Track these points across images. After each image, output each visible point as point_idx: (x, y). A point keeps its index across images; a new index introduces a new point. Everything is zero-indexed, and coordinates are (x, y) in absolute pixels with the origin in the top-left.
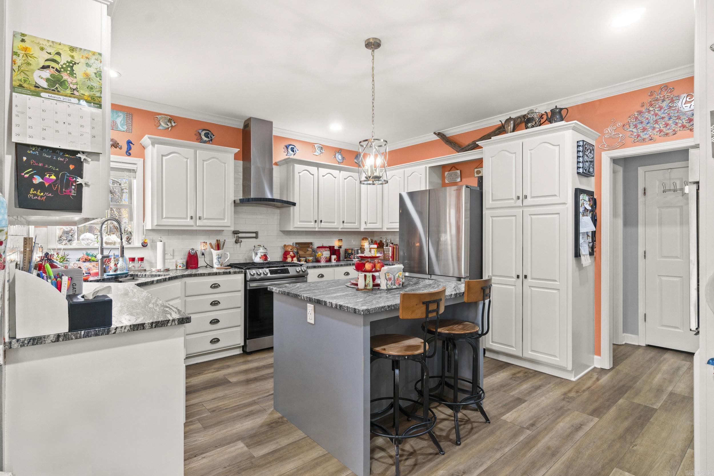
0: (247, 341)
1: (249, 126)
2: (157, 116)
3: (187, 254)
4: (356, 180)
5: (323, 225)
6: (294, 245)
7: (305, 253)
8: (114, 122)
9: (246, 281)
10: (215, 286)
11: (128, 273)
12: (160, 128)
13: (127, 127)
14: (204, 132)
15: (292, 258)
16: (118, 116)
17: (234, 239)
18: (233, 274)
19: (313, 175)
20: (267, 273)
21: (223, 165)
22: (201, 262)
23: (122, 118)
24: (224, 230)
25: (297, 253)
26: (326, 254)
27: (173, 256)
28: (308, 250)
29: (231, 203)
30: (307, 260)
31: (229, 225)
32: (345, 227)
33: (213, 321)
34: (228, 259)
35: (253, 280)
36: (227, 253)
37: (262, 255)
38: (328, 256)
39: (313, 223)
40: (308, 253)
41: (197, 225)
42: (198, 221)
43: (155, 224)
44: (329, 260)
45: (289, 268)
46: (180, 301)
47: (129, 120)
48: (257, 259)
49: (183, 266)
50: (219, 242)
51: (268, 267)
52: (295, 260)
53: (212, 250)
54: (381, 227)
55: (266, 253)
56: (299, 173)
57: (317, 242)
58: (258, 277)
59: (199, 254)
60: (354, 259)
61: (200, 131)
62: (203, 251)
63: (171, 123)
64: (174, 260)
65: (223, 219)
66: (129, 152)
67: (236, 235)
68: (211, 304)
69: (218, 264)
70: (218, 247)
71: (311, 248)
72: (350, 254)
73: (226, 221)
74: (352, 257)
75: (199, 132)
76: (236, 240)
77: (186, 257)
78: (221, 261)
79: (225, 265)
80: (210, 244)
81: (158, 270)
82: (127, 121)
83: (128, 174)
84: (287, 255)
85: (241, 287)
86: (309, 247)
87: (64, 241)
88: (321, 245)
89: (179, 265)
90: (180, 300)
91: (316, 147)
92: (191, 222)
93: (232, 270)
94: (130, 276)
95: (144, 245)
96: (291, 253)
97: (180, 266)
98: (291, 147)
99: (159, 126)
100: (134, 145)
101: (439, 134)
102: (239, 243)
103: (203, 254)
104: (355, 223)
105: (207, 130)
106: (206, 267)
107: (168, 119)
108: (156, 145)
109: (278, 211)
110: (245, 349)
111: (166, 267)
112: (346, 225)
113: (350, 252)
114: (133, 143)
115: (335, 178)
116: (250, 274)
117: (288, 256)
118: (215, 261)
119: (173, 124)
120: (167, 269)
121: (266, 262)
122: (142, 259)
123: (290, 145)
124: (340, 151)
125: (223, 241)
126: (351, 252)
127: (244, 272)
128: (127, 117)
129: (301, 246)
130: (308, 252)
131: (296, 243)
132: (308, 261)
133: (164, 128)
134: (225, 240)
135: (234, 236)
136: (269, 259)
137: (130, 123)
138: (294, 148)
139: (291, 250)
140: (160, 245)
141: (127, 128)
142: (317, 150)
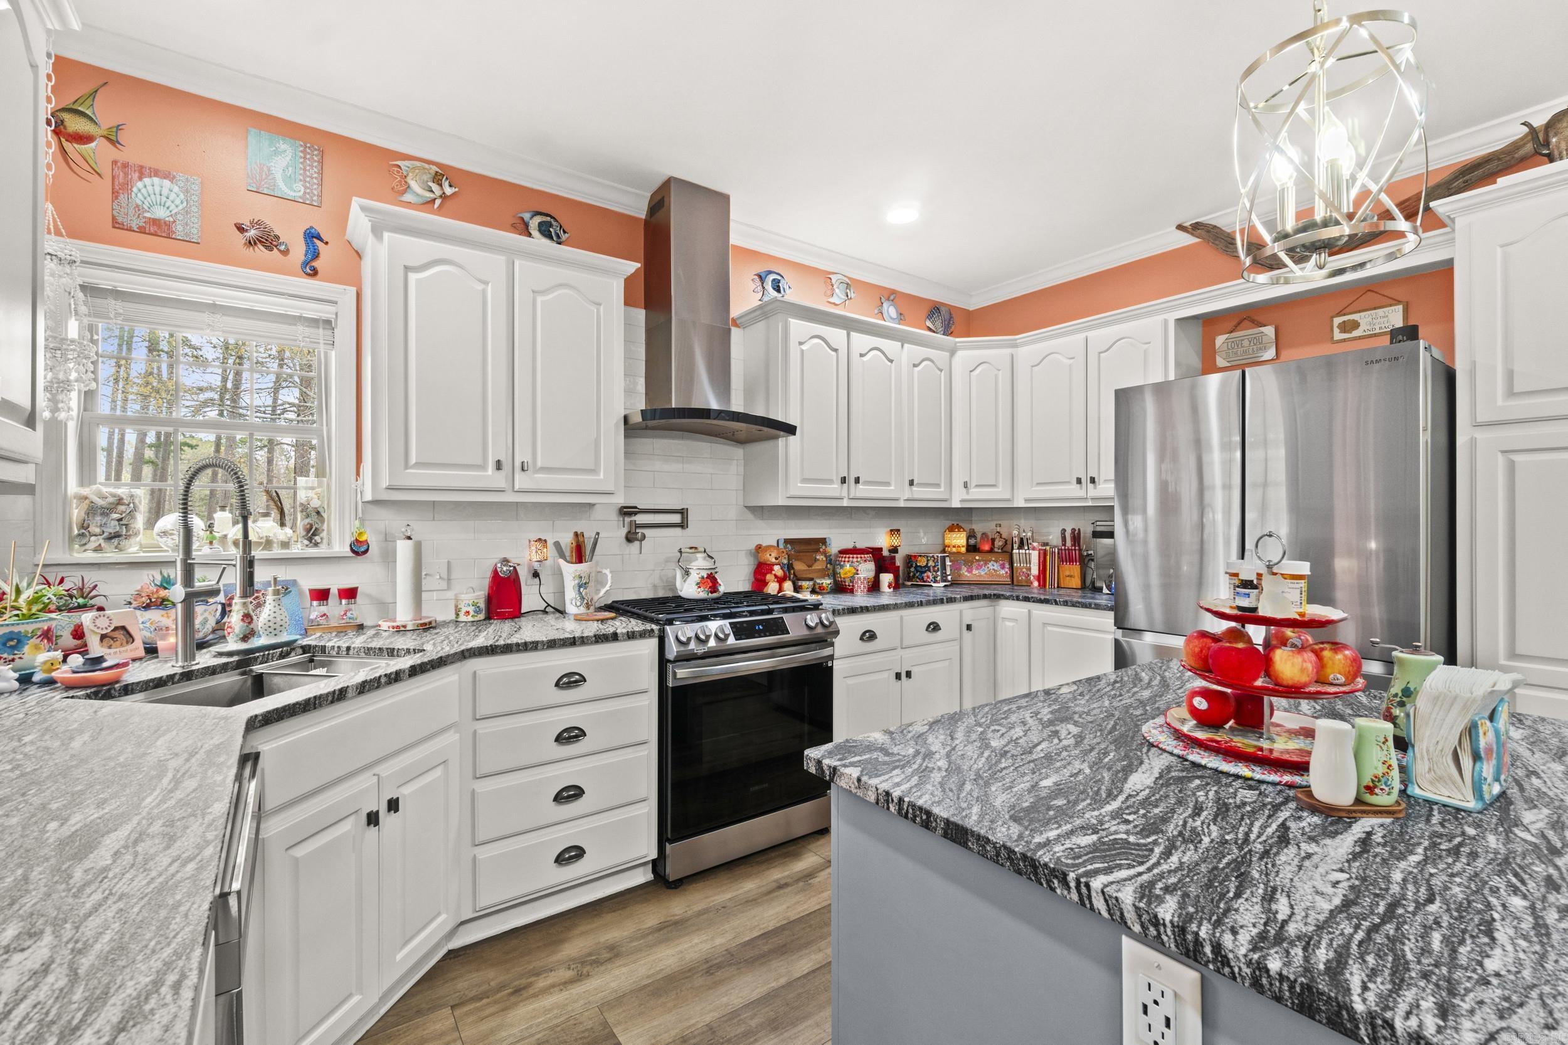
0: (668, 847)
1: (666, 204)
2: (398, 163)
3: (489, 574)
4: (941, 370)
5: (862, 490)
6: (781, 546)
7: (810, 566)
8: (261, 169)
9: (663, 662)
10: (570, 681)
11: (296, 641)
12: (408, 197)
13: (306, 188)
14: (538, 219)
15: (781, 581)
16: (276, 153)
17: (624, 531)
18: (624, 640)
19: (836, 350)
20: (727, 636)
21: (594, 309)
22: (530, 599)
23: (288, 159)
24: (594, 505)
25: (790, 566)
26: (866, 569)
27: (449, 580)
28: (816, 560)
29: (617, 424)
30: (817, 587)
31: (610, 487)
32: (916, 496)
33: (565, 794)
34: (607, 588)
35: (687, 658)
36: (604, 571)
37: (703, 578)
38: (872, 574)
39: (836, 485)
40: (817, 566)
41: (517, 487)
42: (519, 475)
43: (385, 482)
44: (874, 587)
45: (788, 618)
46: (457, 736)
47: (312, 166)
48: (690, 589)
49: (478, 611)
50: (581, 539)
51: (725, 617)
52: (788, 589)
53: (561, 561)
54: (1007, 496)
55: (713, 571)
56: (801, 343)
57: (839, 538)
58: (700, 650)
59: (524, 574)
60: (936, 582)
61: (527, 216)
62: (536, 566)
63: (441, 185)
64: (450, 594)
65: (594, 471)
66: (315, 264)
67: (628, 519)
68: (559, 739)
69: (578, 604)
70: (579, 554)
71: (825, 553)
72: (924, 570)
73: (602, 476)
74: (928, 577)
75: (522, 219)
76: (629, 532)
77: (486, 582)
78: (586, 594)
79: (598, 605)
80: (557, 545)
81: (398, 627)
82: (305, 170)
83: (308, 331)
84: (765, 575)
85: (650, 680)
86: (817, 551)
87: (93, 538)
88: (850, 546)
89: (464, 610)
90: (455, 732)
91: (834, 281)
92: (499, 480)
93: (622, 625)
94: (300, 651)
95: (359, 549)
96: (777, 568)
97: (468, 612)
98: (772, 277)
99: (404, 192)
100: (327, 243)
101: (1196, 228)
102: (637, 543)
103: (536, 575)
104: (938, 485)
105: (547, 215)
106: (545, 612)
107: (433, 173)
108: (386, 235)
109: (738, 452)
110: (660, 869)
111: (424, 614)
112: (918, 492)
113: (922, 562)
114: (325, 239)
115: (891, 361)
116: (677, 638)
117: (769, 577)
118: (570, 594)
119: (449, 191)
120: (425, 624)
121: (715, 595)
122: (350, 594)
123: (770, 272)
124: (892, 295)
125: (593, 535)
126: (925, 564)
127: (657, 632)
128: (305, 158)
129: (797, 548)
130: (816, 564)
131: (787, 541)
132: (818, 590)
133: (421, 201)
134: (598, 534)
135: (624, 521)
136: (722, 589)
137: (316, 175)
138: (779, 281)
139: (776, 559)
140: (403, 549)
141: (305, 193)
142: (837, 291)
